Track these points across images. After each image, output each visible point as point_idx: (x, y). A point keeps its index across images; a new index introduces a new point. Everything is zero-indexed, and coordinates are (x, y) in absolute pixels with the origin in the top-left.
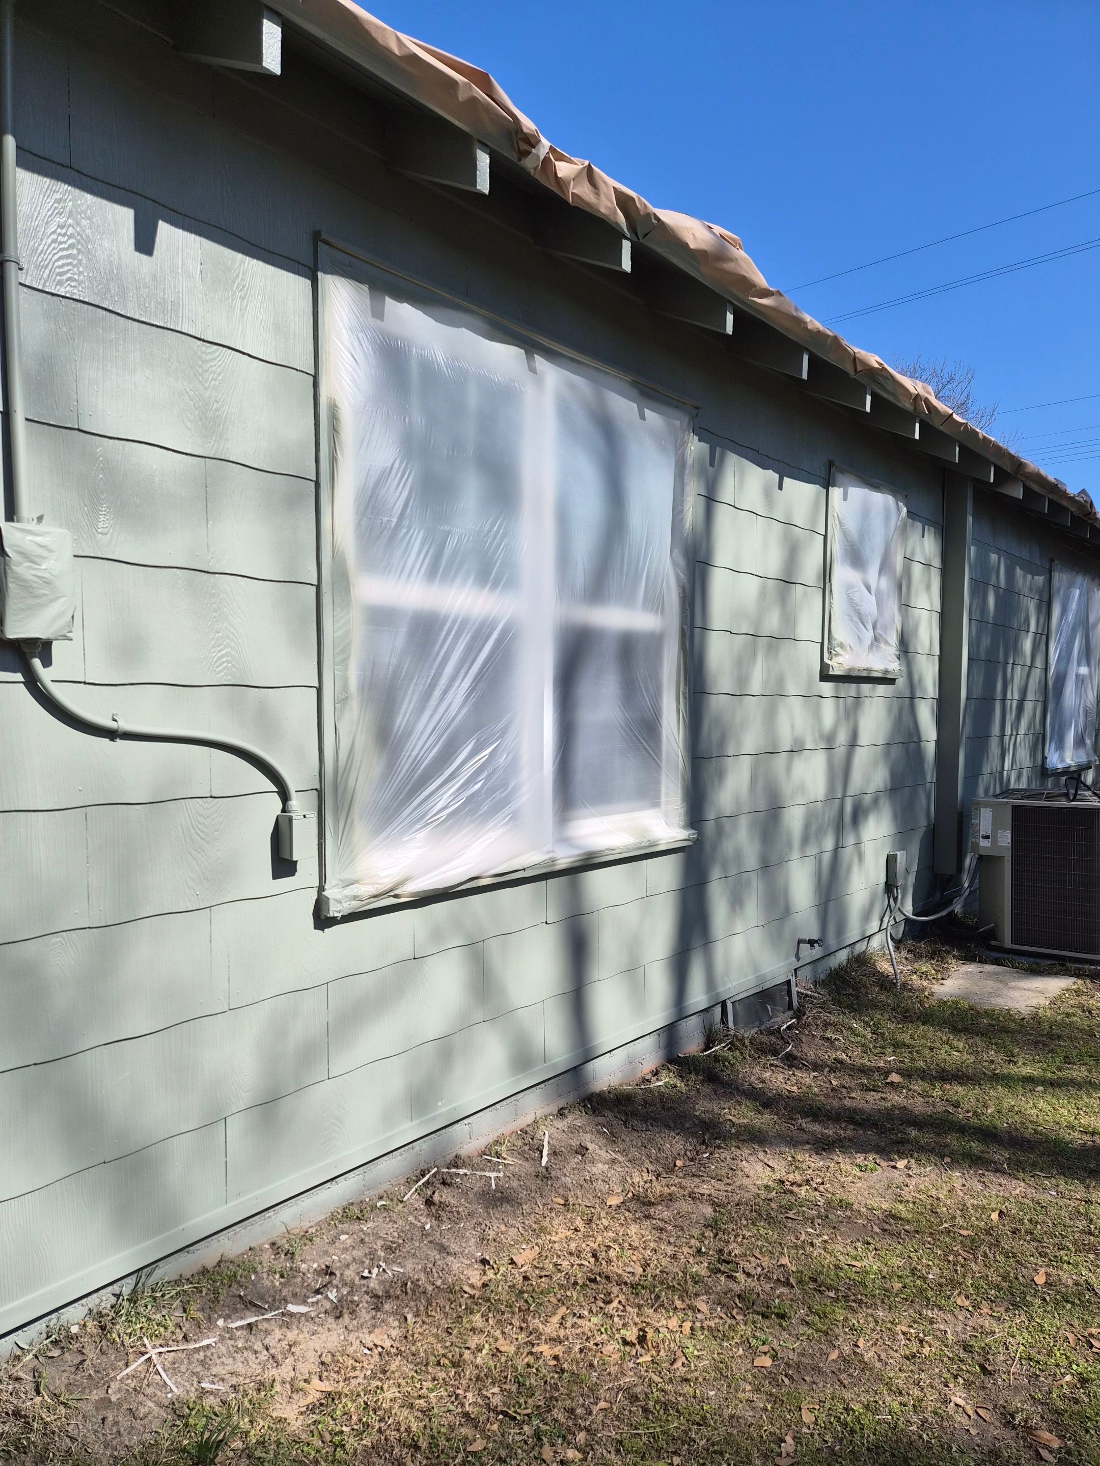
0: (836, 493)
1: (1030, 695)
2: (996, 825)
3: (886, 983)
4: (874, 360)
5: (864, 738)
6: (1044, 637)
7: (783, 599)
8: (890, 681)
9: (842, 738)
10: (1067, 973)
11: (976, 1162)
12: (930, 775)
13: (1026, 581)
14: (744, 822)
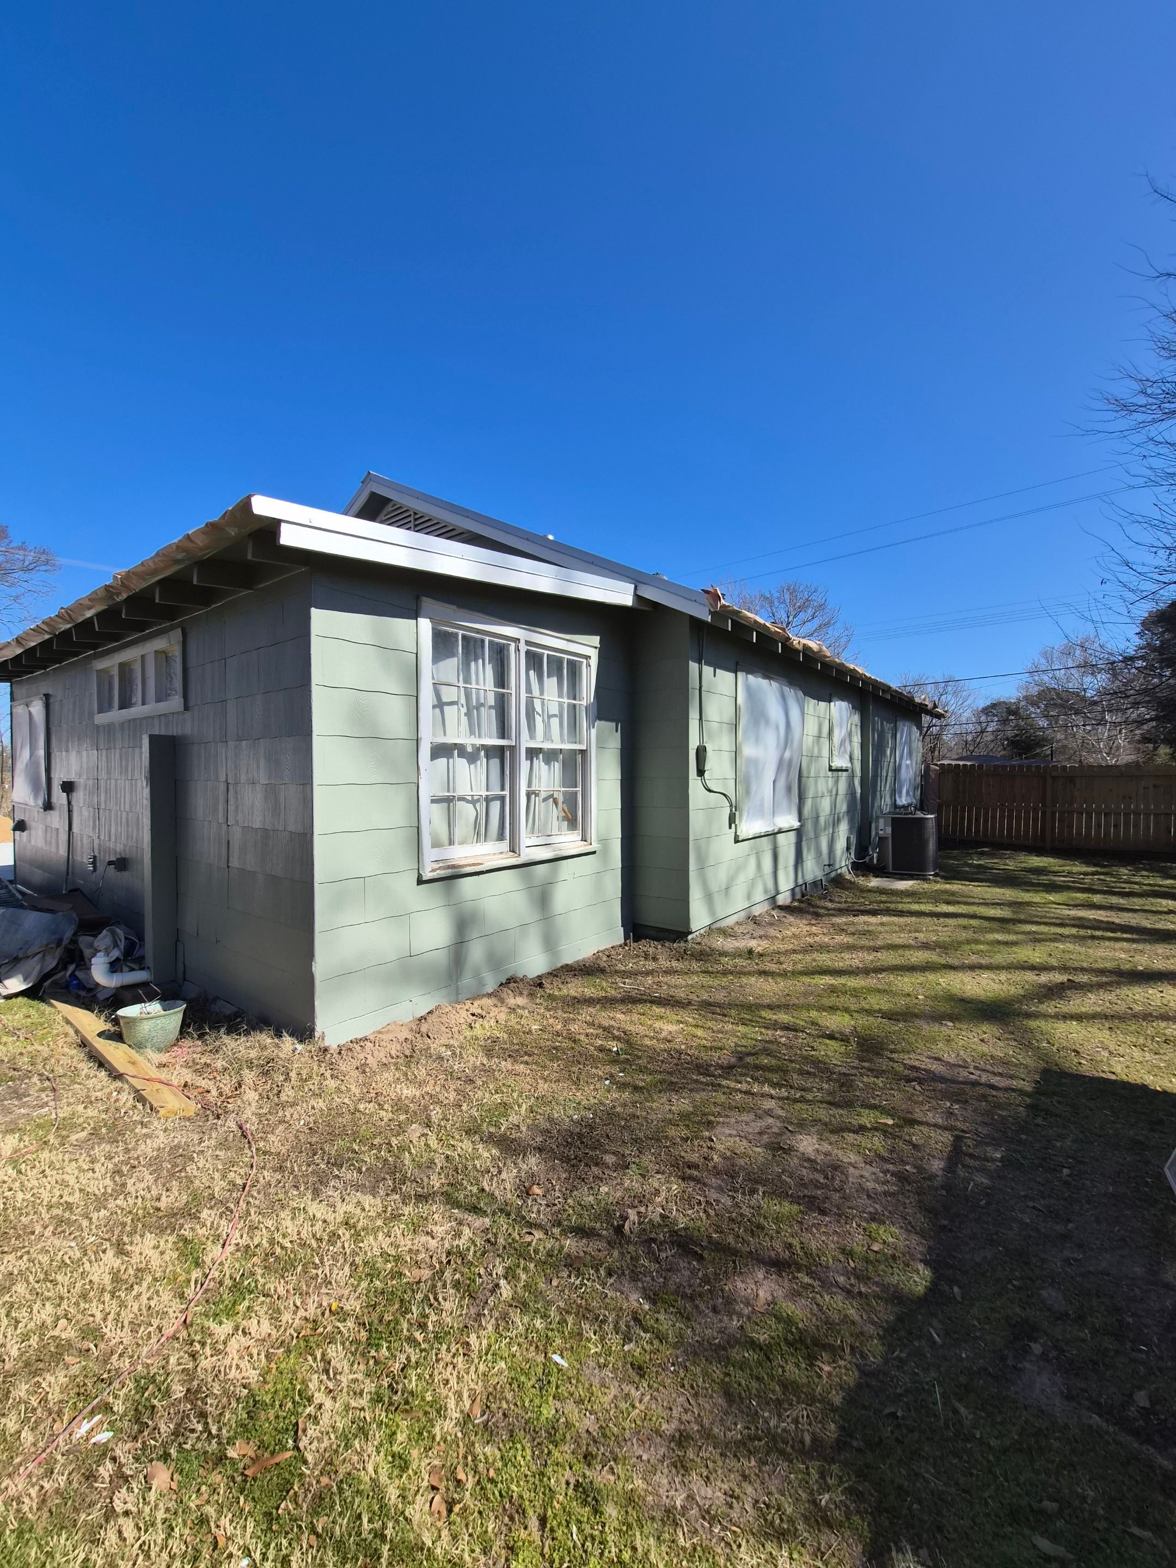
0: (832, 704)
1: (890, 774)
2: (885, 825)
3: (850, 882)
4: (852, 666)
5: (840, 792)
6: (894, 749)
7: (818, 742)
8: (846, 770)
9: (834, 792)
10: (913, 879)
11: (900, 916)
12: (859, 807)
13: (887, 726)
14: (810, 821)
